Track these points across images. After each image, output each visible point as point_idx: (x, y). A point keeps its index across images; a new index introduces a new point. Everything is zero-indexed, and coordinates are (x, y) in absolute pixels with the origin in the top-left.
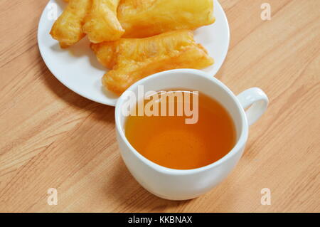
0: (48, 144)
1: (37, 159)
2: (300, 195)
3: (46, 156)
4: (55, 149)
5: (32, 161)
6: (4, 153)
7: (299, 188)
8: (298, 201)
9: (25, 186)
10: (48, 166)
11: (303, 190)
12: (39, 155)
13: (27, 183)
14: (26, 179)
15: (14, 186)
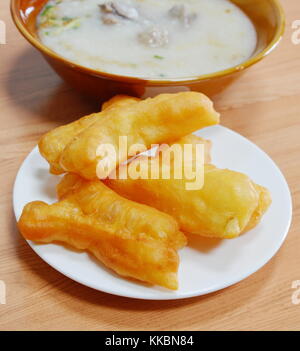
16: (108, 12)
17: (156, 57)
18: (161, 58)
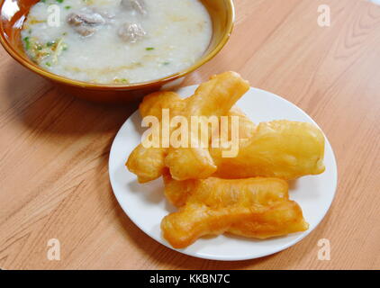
0: (77, 184)
1: (68, 201)
2: (352, 191)
3: (77, 196)
4: (86, 187)
5: (63, 204)
6: (31, 199)
7: (348, 185)
8: (353, 198)
9: (59, 231)
10: (82, 206)
11: (353, 186)
12: (70, 196)
13: (61, 228)
14: (58, 224)
15: (47, 234)
16: (78, 24)
17: (148, 49)
18: (152, 49)
